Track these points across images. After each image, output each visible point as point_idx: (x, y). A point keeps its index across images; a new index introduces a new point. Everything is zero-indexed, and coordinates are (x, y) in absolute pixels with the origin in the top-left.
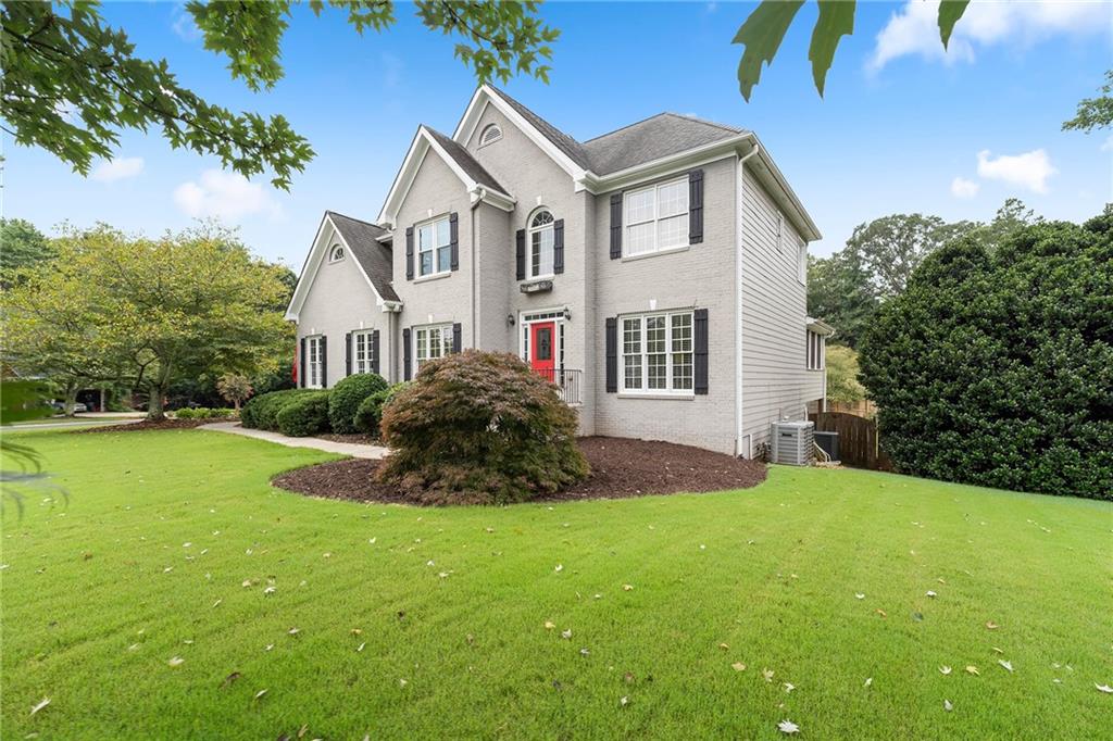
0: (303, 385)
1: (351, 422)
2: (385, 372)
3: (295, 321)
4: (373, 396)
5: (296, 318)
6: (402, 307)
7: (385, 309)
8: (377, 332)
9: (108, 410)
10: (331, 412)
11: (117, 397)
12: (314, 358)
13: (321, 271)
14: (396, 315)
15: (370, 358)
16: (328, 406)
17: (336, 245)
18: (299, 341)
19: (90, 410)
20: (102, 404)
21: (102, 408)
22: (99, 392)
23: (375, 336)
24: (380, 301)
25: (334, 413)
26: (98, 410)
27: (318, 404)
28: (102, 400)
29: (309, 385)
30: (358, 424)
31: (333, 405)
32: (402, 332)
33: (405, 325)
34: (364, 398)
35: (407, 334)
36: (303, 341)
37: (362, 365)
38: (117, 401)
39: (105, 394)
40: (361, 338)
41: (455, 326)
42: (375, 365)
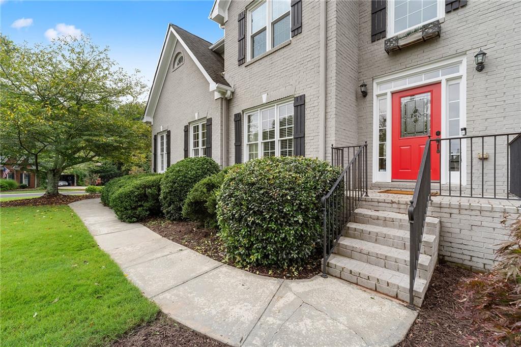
0: (155, 171)
1: (180, 209)
2: (217, 156)
3: (150, 123)
4: (205, 180)
5: (151, 120)
6: (233, 93)
7: (217, 95)
8: (210, 120)
9: (78, 185)
10: (161, 197)
11: (82, 178)
12: (162, 151)
13: (168, 78)
14: (228, 102)
15: (203, 145)
16: (159, 190)
17: (179, 53)
18: (153, 137)
19: (69, 185)
20: (75, 182)
21: (75, 184)
22: (74, 176)
23: (208, 125)
24: (213, 86)
25: (165, 198)
26: (73, 185)
27: (149, 187)
28: (75, 180)
29: (159, 171)
30: (188, 214)
31: (164, 189)
32: (232, 118)
33: (236, 110)
34: (195, 182)
35: (238, 119)
36: (155, 136)
37: (197, 152)
38: (82, 181)
39: (77, 177)
40: (196, 129)
41: (296, 99)
42: (208, 151)
